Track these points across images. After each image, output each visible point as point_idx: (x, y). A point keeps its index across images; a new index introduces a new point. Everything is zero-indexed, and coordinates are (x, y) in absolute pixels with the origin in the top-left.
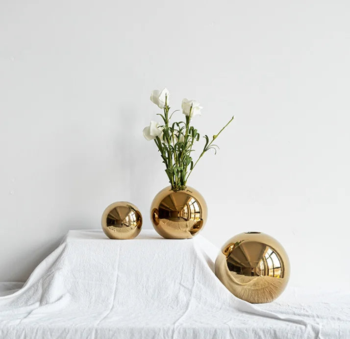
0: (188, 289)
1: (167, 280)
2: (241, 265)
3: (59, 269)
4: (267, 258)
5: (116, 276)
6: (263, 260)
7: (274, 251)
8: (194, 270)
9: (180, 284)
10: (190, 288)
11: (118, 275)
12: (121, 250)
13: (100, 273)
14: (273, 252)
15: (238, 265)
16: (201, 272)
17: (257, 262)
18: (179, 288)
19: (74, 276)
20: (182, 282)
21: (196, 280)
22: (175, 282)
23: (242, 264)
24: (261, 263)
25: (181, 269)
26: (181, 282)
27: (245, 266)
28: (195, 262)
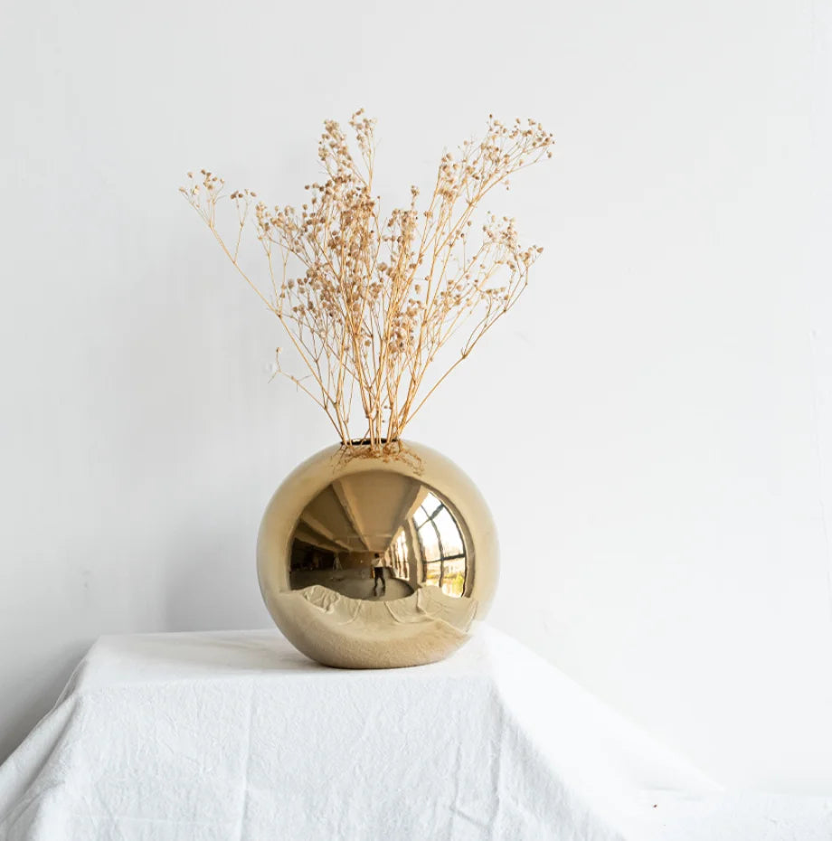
0: (478, 824)
1: (407, 802)
2: (338, 546)
3: (53, 785)
4: (419, 524)
5: (243, 798)
6: (407, 529)
7: (447, 503)
8: (496, 761)
9: (452, 809)
10: (486, 820)
11: (247, 795)
12: (254, 711)
13: (189, 793)
14: (442, 506)
15: (325, 547)
16: (519, 768)
17: (387, 536)
18: (450, 824)
19: (104, 804)
20: (458, 804)
21: (503, 793)
22: (435, 804)
23: (337, 542)
24: (400, 539)
25: (452, 761)
26: (453, 802)
27: (351, 549)
28: (499, 737)
